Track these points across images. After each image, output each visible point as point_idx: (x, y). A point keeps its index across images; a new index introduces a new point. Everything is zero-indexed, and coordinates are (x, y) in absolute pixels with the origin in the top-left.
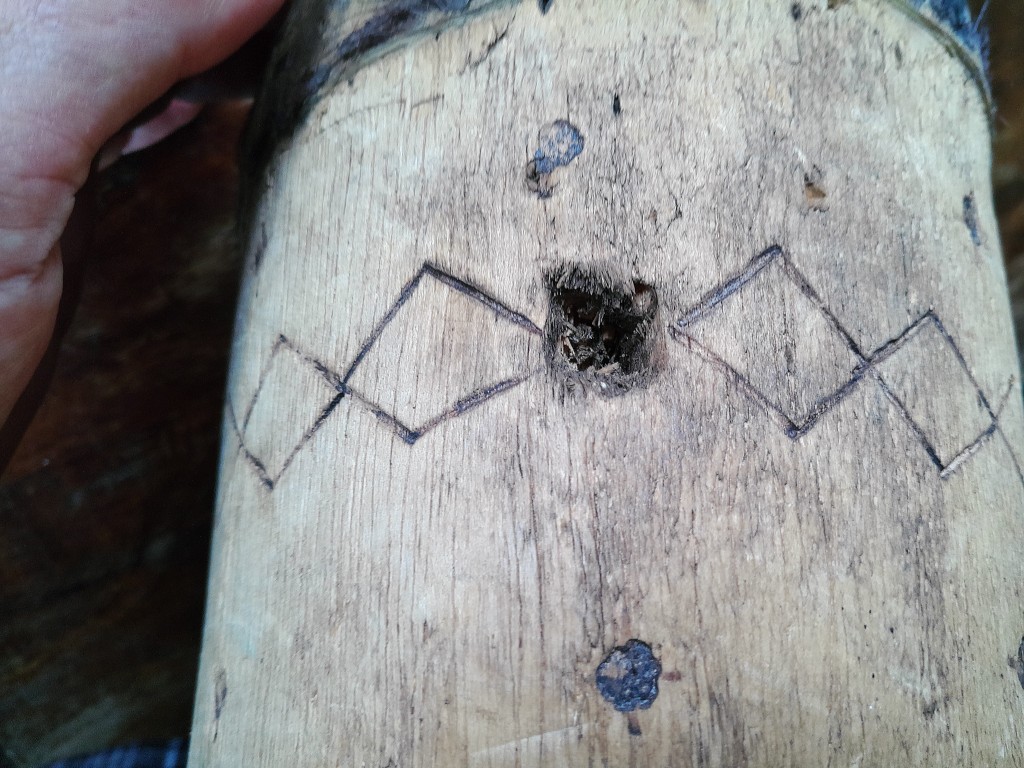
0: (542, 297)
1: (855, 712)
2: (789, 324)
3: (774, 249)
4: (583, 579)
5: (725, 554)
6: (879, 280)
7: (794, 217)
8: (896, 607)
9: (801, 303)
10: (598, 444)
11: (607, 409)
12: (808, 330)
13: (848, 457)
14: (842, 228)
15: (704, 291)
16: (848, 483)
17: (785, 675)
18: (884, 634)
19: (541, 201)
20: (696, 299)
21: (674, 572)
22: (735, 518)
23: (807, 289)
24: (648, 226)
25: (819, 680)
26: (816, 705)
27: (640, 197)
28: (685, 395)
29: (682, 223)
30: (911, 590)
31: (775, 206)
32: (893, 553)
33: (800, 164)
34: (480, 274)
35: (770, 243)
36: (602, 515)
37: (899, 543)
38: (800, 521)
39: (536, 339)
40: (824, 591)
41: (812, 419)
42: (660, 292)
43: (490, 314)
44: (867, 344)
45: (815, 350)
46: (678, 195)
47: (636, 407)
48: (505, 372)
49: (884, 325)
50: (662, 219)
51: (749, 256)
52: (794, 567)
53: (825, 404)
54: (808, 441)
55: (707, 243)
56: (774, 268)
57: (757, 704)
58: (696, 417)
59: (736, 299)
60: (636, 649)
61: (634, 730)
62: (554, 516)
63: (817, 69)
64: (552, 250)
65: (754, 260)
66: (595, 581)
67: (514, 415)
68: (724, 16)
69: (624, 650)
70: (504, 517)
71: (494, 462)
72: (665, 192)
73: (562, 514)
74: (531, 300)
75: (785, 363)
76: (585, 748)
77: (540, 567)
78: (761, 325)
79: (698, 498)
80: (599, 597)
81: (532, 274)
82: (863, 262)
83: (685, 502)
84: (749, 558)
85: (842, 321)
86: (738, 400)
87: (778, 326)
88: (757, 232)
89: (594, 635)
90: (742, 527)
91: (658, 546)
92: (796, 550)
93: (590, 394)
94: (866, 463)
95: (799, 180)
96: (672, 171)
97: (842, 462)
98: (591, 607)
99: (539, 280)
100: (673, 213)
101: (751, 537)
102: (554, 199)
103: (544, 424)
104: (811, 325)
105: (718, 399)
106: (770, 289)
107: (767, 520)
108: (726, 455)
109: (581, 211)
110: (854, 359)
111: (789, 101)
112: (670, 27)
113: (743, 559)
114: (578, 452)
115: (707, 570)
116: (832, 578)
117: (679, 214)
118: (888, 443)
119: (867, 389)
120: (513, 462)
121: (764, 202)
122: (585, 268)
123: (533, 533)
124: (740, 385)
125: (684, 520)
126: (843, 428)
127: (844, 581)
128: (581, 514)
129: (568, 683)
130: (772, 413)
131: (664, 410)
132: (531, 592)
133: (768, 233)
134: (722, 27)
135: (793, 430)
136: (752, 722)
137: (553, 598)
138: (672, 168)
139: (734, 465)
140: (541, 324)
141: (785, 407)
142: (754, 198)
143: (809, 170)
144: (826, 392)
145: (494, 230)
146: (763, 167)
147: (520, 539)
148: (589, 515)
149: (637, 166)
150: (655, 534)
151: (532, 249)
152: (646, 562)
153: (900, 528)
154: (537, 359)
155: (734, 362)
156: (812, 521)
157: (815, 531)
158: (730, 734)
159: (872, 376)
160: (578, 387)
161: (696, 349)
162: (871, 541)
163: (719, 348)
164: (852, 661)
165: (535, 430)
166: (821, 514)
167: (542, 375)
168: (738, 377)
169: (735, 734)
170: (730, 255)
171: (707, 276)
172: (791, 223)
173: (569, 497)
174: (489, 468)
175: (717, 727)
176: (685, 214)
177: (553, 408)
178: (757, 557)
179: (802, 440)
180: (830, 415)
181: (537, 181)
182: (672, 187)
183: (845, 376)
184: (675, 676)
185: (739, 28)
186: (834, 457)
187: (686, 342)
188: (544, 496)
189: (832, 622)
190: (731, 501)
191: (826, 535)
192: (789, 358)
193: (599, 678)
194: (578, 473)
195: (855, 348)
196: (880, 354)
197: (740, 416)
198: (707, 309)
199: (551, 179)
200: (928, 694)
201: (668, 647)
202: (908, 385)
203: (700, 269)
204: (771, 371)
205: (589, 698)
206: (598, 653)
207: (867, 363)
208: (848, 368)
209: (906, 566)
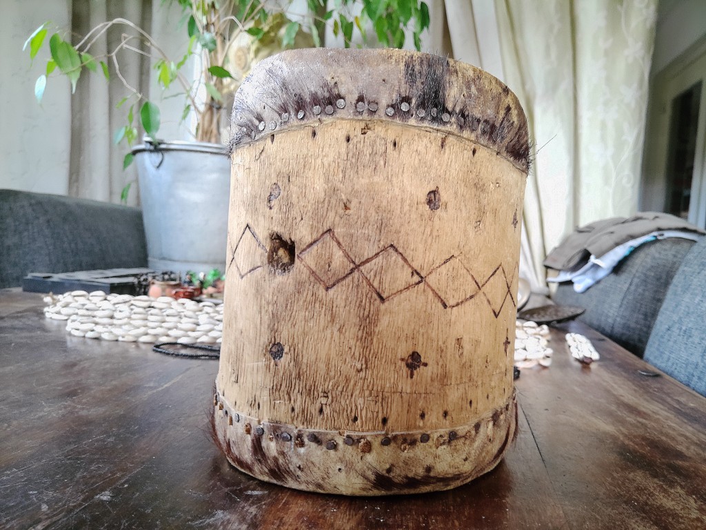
0: (269, 240)
1: (333, 369)
2: (331, 257)
3: (329, 230)
4: (269, 326)
5: (303, 322)
6: (367, 238)
7: (337, 218)
8: (352, 342)
9: (336, 248)
10: (276, 289)
11: (279, 278)
12: (337, 257)
13: (344, 297)
14: (355, 220)
15: (307, 244)
16: (343, 305)
17: (314, 357)
18: (347, 349)
19: (270, 210)
20: (305, 246)
21: (290, 326)
22: (307, 313)
23: (339, 243)
24: (294, 222)
25: (324, 360)
26: (322, 366)
27: (292, 212)
28: (298, 277)
29: (303, 221)
30: (359, 337)
31: (331, 215)
32: (355, 326)
33: (343, 199)
35: (328, 228)
36: (275, 309)
37: (357, 323)
38: (325, 316)
39: (267, 255)
40: (329, 336)
41: (334, 285)
42: (296, 244)
43: (258, 245)
44: (357, 262)
45: (338, 264)
46: (302, 213)
47: (286, 278)
48: (259, 264)
49: (366, 254)
50: (298, 220)
51: (321, 233)
52: (321, 328)
53: (338, 281)
54: (331, 292)
55: (309, 229)
56: (329, 237)
57: (306, 364)
58: (299, 285)
59: (315, 247)
60: (279, 345)
61: (276, 365)
63: (354, 161)
64: (272, 227)
65: (323, 234)
66: (271, 326)
67: (259, 277)
68: (321, 146)
69: (277, 345)
70: (255, 306)
71: (254, 290)
72: (299, 211)
73: (266, 308)
74: (266, 242)
75: (328, 268)
76: (265, 368)
77: (261, 320)
78: (322, 256)
79: (298, 307)
80: (272, 331)
81: (267, 233)
82: (362, 233)
83: (295, 308)
84: (309, 325)
85: (349, 253)
86: (312, 279)
87: (327, 256)
88: (325, 224)
89: (270, 340)
90: (309, 316)
91: (287, 319)
92: (323, 324)
93: (276, 273)
94: (350, 299)
95: (341, 205)
97: (341, 298)
98: (270, 333)
99: (269, 235)
101: (310, 319)
102: (273, 210)
103: (264, 280)
104: (338, 255)
105: (307, 279)
106: (326, 244)
107: (316, 314)
108: (307, 295)
109: (278, 216)
110: (352, 266)
111: (341, 176)
112: (305, 151)
113: (307, 325)
114: (271, 291)
115: (298, 327)
116: (332, 332)
117: (302, 219)
118: (360, 293)
119: (356, 274)
121: (328, 214)
122: (279, 234)
123: (260, 312)
124: (314, 274)
125: (294, 313)
126: (344, 288)
127: (336, 333)
128: (270, 308)
129: (264, 351)
130: (322, 283)
131: (293, 280)
132: (258, 327)
133: (328, 225)
134: (321, 150)
135: (327, 289)
136: (304, 367)
137: (263, 329)
138: (302, 203)
139: (309, 298)
140: (268, 250)
141: (326, 281)
142: (325, 213)
143: (345, 201)
144: (340, 277)
145: (260, 218)
146: (329, 202)
147: (257, 313)
148: (272, 309)
149: (292, 202)
150: (286, 316)
151: (267, 225)
152: (283, 323)
153: (359, 319)
154: (266, 261)
155: (312, 267)
156: (329, 316)
157: (329, 319)
159: (358, 271)
160: (274, 271)
161: (303, 263)
162: (347, 323)
163: (309, 263)
164: (335, 356)
166: (332, 314)
167: (266, 265)
168: (313, 272)
169: (299, 370)
170: (315, 233)
171: (308, 240)
172: (336, 221)
173: (268, 303)
175: (295, 368)
176: (304, 219)
177: (267, 277)
178: (312, 324)
179: (329, 291)
180: (340, 284)
181: (270, 203)
182: (301, 209)
183: (347, 272)
184: (287, 353)
185: (326, 149)
186: (339, 297)
187: (301, 260)
188: (263, 302)
189: (330, 344)
190: (306, 309)
191: (333, 320)
192: (329, 266)
193: (271, 351)
194: (271, 297)
195: (354, 263)
196: (364, 263)
197: (312, 284)
198: (308, 250)
199: (273, 203)
200: (359, 366)
201: (286, 346)
202: (372, 273)
203: (306, 237)
204: (323, 270)
205: (268, 355)
206: (271, 345)
207: (357, 267)
208: (349, 269)
209: (359, 330)
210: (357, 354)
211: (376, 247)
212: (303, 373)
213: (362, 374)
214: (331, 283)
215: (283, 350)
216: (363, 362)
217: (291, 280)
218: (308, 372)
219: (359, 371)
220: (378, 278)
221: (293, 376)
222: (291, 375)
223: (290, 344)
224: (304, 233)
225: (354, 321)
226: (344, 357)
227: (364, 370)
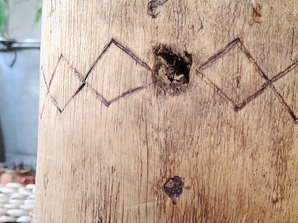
0: (152, 56)
1: (247, 201)
2: (240, 70)
3: (237, 40)
4: (161, 157)
5: (208, 150)
6: (279, 49)
7: (247, 26)
8: (267, 169)
9: (245, 60)
10: (169, 112)
11: (172, 100)
12: (246, 71)
13: (256, 117)
14: (267, 29)
15: (209, 57)
16: (255, 126)
17: (224, 189)
18: (261, 177)
19: (153, 19)
20: (206, 60)
21: (190, 155)
22: (212, 138)
23: (248, 55)
24: (191, 31)
25: (235, 191)
26: (233, 199)
27: (188, 20)
28: (199, 96)
29: (203, 31)
30: (274, 163)
31: (239, 22)
32: (269, 150)
33: (252, 5)
34: (131, 46)
35: (236, 37)
36: (168, 137)
37: (271, 147)
38: (235, 140)
39: (150, 73)
40: (241, 163)
41: (244, 104)
42: (193, 57)
43: (135, 62)
44: (270, 76)
45: (248, 79)
46: (202, 20)
47: (182, 100)
48: (139, 85)
49: (279, 67)
50: (196, 29)
51: (227, 43)
52: (231, 155)
53: (249, 99)
54: (241, 112)
55: (212, 39)
56: (236, 48)
57: (214, 198)
58: (202, 104)
59: (220, 60)
60: (177, 179)
61: (174, 203)
62: (153, 136)
64: (156, 39)
65: (229, 44)
66: (165, 157)
67: (141, 100)
69: (173, 179)
70: (137, 135)
71: (135, 116)
72: (198, 18)
73: (156, 136)
74: (148, 58)
75: (236, 84)
76: (159, 208)
77: (148, 152)
78: (229, 70)
79: (200, 132)
80: (166, 163)
81: (149, 47)
82: (273, 43)
83: (196, 134)
84: (216, 152)
85: (261, 67)
86: (217, 97)
87: (235, 70)
88: (231, 33)
89: (163, 174)
90: (215, 142)
91: (186, 147)
92: (232, 150)
93: (167, 94)
94: (262, 119)
95: (251, 10)
96: (201, 9)
97: (253, 119)
98: (163, 166)
99: (151, 49)
100: (200, 27)
101: (217, 145)
102: (158, 19)
103: (151, 104)
104: (248, 68)
105: (211, 97)
106: (234, 56)
107: (223, 139)
108: (212, 117)
109: (167, 25)
110: (264, 81)
113: (213, 152)
114: (162, 115)
115: (201, 155)
116: (244, 159)
117: (202, 27)
118: (273, 112)
119: (268, 91)
120: (140, 117)
121: (235, 21)
122: (168, 46)
123: (146, 142)
124: (219, 92)
125: (195, 139)
126: (256, 107)
127: (249, 160)
128: (162, 136)
129: (155, 188)
130: (230, 102)
131: (191, 101)
132: (145, 160)
133: (235, 34)
135: (237, 108)
136: (211, 202)
137: (151, 162)
138: (201, 8)
139: (214, 120)
140: (151, 67)
141: (234, 100)
142: (231, 20)
143: (255, 6)
144: (251, 94)
145: (136, 29)
146: (236, 6)
147: (142, 143)
148: (164, 136)
149: (188, 7)
150: (185, 144)
151: (149, 38)
152: (181, 152)
153: (272, 142)
154: (150, 80)
155: (217, 84)
156: (239, 140)
157: (240, 143)
158: (204, 206)
159: (270, 87)
160: (163, 92)
161: (204, 79)
162: (260, 147)
163: (213, 79)
164: (248, 186)
165: (148, 107)
166: (243, 137)
167: (151, 86)
168: (218, 89)
169: (206, 206)
170: (220, 43)
171: (211, 51)
172: (245, 29)
173: (158, 130)
174: (132, 118)
175: (200, 204)
176: (204, 27)
177: (154, 99)
178: (219, 152)
179: (239, 112)
180: (251, 102)
181: (152, 11)
182: (200, 16)
183: (259, 88)
184: (188, 188)
186: (250, 118)
187: (201, 76)
188: (150, 129)
189: (242, 173)
190: (212, 133)
191: (244, 145)
192: (238, 82)
193: (165, 187)
194: (161, 122)
195: (265, 77)
196: (276, 78)
197: (218, 103)
198: (210, 64)
199: (157, 10)
200: (275, 197)
201: (187, 179)
202: (285, 89)
203: (208, 49)
204: (230, 87)
205: (162, 193)
206: (165, 180)
207: (269, 82)
208: (261, 84)
209: (273, 155)
210: (272, 183)
211: (288, 59)
212: (211, 210)
213: (278, 205)
214: (241, 101)
215: (182, 184)
216: (279, 191)
217: (189, 101)
218: (217, 208)
219: (275, 202)
220: (291, 95)
221: (198, 213)
222: (195, 212)
223: (192, 176)
224: (206, 43)
225: (268, 144)
226: (258, 186)
227: (280, 200)
